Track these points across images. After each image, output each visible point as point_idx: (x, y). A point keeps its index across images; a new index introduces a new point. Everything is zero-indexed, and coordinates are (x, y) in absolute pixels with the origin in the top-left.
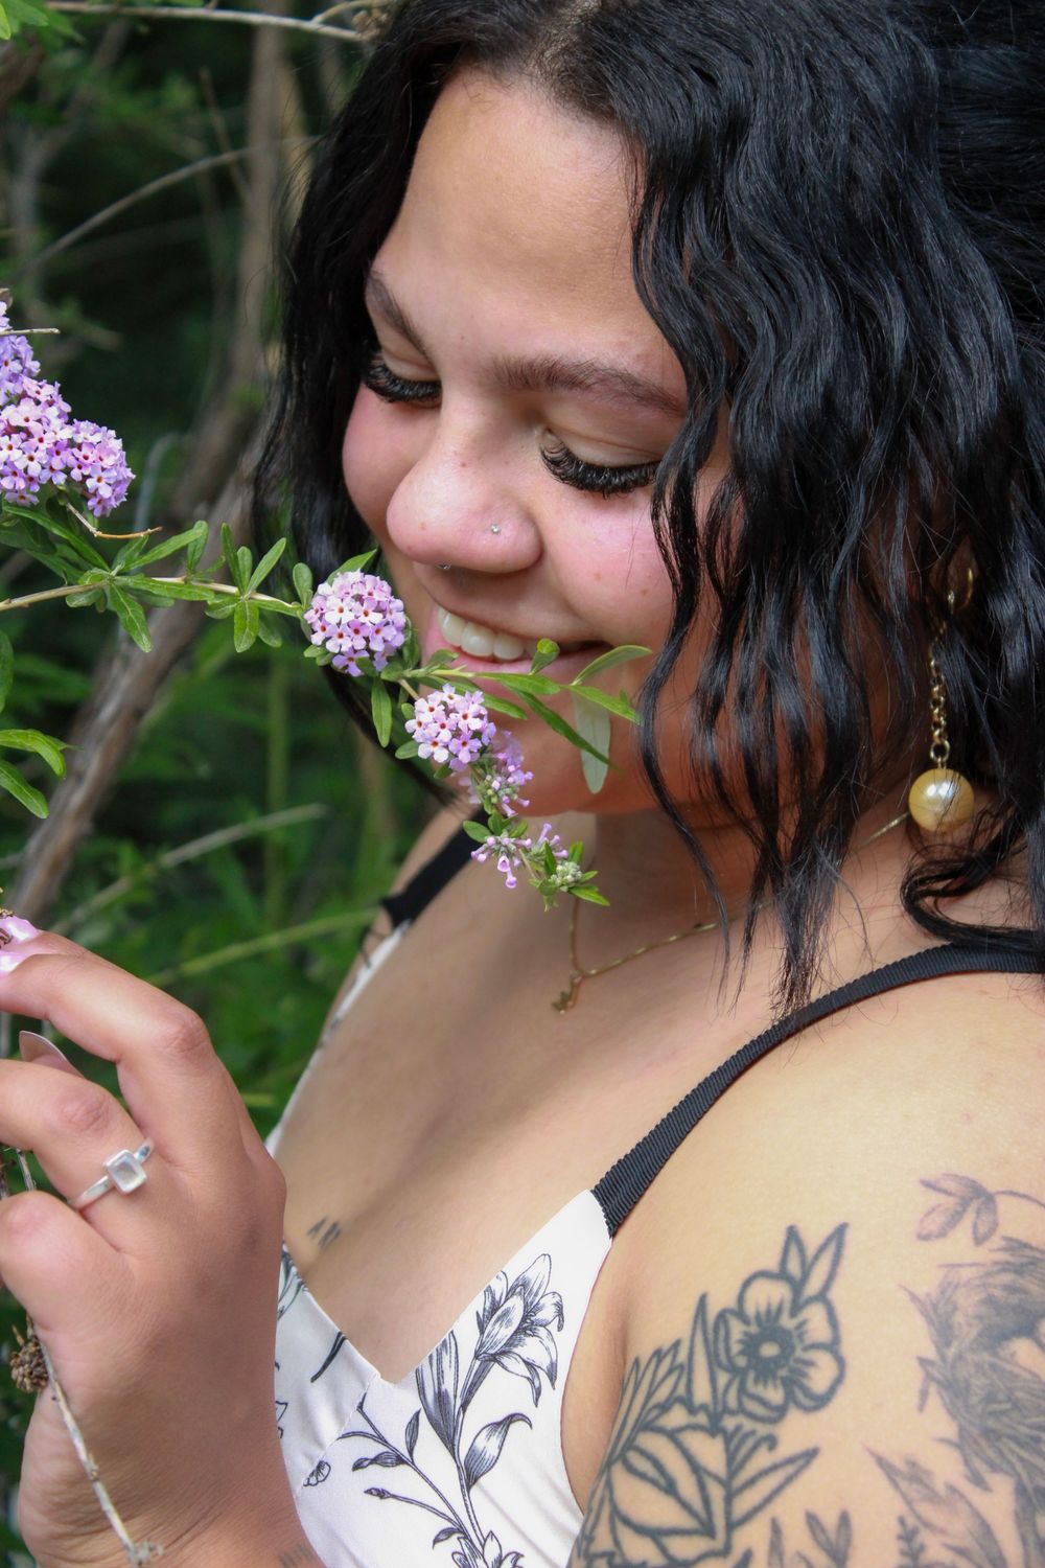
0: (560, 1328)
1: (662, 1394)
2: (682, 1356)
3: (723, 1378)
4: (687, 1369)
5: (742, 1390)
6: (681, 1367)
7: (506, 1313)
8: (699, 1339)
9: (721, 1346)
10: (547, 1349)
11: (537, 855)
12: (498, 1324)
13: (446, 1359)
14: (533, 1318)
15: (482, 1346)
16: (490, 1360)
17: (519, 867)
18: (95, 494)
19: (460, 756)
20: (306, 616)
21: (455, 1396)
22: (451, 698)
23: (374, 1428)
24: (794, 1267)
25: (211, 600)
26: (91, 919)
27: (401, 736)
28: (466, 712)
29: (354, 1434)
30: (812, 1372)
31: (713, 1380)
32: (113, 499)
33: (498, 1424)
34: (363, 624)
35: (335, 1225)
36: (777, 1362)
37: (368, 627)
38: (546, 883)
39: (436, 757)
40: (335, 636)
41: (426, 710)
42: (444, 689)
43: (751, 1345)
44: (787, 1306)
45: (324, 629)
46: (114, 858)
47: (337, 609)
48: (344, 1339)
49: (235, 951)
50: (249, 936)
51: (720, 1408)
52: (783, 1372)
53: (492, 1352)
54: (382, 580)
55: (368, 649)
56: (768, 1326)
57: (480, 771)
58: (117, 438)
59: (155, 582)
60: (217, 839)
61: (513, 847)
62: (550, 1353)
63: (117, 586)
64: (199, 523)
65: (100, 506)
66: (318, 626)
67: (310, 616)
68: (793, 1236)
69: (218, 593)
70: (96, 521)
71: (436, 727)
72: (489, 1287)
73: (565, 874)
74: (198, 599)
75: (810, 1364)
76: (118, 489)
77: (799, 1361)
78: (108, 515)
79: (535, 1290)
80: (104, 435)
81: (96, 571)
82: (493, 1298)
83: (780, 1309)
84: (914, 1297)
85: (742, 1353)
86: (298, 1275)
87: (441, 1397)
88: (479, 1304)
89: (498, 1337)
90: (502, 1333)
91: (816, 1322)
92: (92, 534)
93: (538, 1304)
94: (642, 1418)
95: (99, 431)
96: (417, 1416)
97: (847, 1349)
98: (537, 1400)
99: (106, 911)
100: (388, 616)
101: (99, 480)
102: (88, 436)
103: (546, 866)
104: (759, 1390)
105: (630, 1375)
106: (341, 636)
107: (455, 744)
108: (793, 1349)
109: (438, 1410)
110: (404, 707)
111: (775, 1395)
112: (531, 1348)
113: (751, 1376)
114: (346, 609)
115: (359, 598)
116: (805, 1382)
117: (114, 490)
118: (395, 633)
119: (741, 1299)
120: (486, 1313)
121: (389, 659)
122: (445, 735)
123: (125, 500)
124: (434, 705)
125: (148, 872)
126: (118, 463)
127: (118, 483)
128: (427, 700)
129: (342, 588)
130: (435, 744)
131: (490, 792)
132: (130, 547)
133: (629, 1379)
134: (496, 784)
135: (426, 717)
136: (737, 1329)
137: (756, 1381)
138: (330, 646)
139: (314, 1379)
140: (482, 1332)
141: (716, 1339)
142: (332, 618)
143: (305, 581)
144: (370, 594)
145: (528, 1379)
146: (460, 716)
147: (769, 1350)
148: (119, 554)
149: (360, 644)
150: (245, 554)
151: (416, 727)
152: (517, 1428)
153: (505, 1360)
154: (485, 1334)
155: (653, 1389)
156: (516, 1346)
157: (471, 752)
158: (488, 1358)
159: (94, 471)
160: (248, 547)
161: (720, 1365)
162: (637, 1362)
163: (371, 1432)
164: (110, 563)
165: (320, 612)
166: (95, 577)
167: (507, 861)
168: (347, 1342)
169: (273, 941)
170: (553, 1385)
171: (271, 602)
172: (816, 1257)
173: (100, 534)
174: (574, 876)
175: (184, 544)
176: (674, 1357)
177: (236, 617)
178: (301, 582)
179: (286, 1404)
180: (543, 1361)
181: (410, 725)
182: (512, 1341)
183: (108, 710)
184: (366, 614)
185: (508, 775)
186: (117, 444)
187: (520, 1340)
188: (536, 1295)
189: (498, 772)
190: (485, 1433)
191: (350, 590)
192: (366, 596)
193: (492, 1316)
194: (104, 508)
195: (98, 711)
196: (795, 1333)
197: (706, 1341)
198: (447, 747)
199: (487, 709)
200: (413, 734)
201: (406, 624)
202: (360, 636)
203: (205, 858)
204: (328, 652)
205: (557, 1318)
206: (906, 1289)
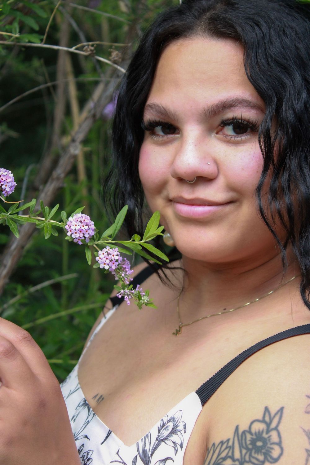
0: (185, 432)
1: (223, 455)
2: (230, 444)
3: (244, 451)
4: (232, 447)
5: (250, 455)
6: (230, 447)
7: (167, 427)
8: (236, 439)
9: (244, 441)
10: (180, 438)
11: (136, 294)
12: (164, 430)
13: (147, 440)
14: (176, 429)
15: (159, 436)
16: (161, 441)
17: (131, 298)
18: (5, 190)
19: (112, 267)
20: (65, 227)
21: (149, 451)
22: (109, 250)
23: (122, 460)
24: (267, 419)
25: (37, 222)
26: (9, 307)
27: (95, 262)
28: (114, 254)
29: (116, 461)
30: (273, 451)
31: (241, 452)
32: (10, 191)
33: (163, 460)
34: (82, 229)
35: (101, 396)
36: (262, 447)
37: (84, 230)
38: (139, 303)
39: (105, 268)
40: (74, 233)
41: (102, 254)
42: (107, 247)
43: (253, 442)
44: (265, 431)
45: (71, 231)
46: (16, 289)
47: (74, 225)
48: (111, 432)
49: (51, 317)
50: (57, 312)
51: (243, 460)
52: (264, 451)
53: (162, 438)
54: (87, 216)
55: (84, 236)
56: (259, 436)
57: (118, 271)
58: (12, 173)
59: (20, 217)
60: (46, 284)
61: (129, 293)
62: (181, 440)
63: (9, 218)
64: (33, 199)
65: (6, 193)
66: (69, 230)
67: (67, 227)
68: (267, 410)
69: (39, 220)
70: (5, 198)
71: (105, 259)
72: (162, 419)
73: (144, 300)
74: (33, 222)
75: (272, 449)
76: (11, 188)
77: (268, 447)
78: (9, 196)
79: (177, 421)
80: (8, 172)
81: (3, 214)
82: (163, 422)
83: (263, 432)
84: (304, 431)
85: (250, 444)
86: (93, 410)
87: (144, 451)
88: (159, 424)
89: (164, 434)
90: (165, 433)
91: (274, 436)
92: (4, 202)
93: (178, 425)
94: (216, 461)
95: (6, 171)
96: (136, 456)
97: (284, 445)
98: (176, 453)
99: (13, 305)
100: (90, 226)
101: (6, 186)
102: (3, 173)
103: (139, 298)
104: (256, 456)
105: (211, 448)
106: (76, 233)
107: (111, 264)
108: (267, 444)
109: (143, 455)
110: (95, 253)
111: (261, 457)
112: (175, 438)
113: (253, 451)
114: (77, 225)
115: (81, 222)
116: (271, 454)
117: (10, 189)
118: (92, 231)
119: (250, 427)
120: (161, 427)
121: (90, 239)
122: (108, 261)
123: (14, 191)
124: (104, 253)
125: (26, 293)
126: (12, 181)
127: (12, 187)
128: (102, 251)
129: (76, 219)
130: (105, 264)
131: (121, 277)
132: (13, 206)
133: (211, 449)
134: (123, 275)
135: (102, 256)
136: (249, 437)
137: (255, 453)
138: (73, 236)
139: (102, 444)
140: (159, 432)
141: (242, 439)
142: (73, 228)
143: (65, 216)
144: (84, 220)
145: (174, 447)
146: (112, 255)
147: (259, 444)
148: (10, 208)
149: (82, 235)
150: (47, 208)
151: (99, 259)
152: (169, 462)
153: (166, 441)
154: (160, 433)
155: (220, 453)
156: (170, 437)
157: (115, 266)
158: (160, 440)
159: (5, 183)
160: (48, 206)
161: (243, 447)
162: (214, 444)
163: (121, 461)
164: (7, 211)
165: (70, 226)
166: (3, 216)
167: (127, 297)
168: (112, 433)
169: (63, 313)
170: (181, 449)
171: (55, 223)
172: (274, 417)
173: (6, 202)
174: (147, 300)
175: (29, 206)
176: (228, 444)
177: (45, 228)
178: (64, 217)
179: (93, 451)
180: (179, 442)
181: (97, 258)
182: (168, 436)
183: (14, 246)
184: (83, 226)
185: (126, 272)
186: (12, 175)
187: (171, 435)
188: (177, 422)
189: (123, 271)
190: (158, 463)
191: (78, 219)
192: (83, 221)
193: (162, 428)
194: (7, 194)
195: (11, 246)
196: (268, 439)
197: (238, 439)
198: (108, 265)
199: (120, 252)
200: (98, 261)
201: (95, 228)
202: (81, 233)
203: (43, 289)
204: (72, 238)
205: (184, 429)
206: (302, 428)
